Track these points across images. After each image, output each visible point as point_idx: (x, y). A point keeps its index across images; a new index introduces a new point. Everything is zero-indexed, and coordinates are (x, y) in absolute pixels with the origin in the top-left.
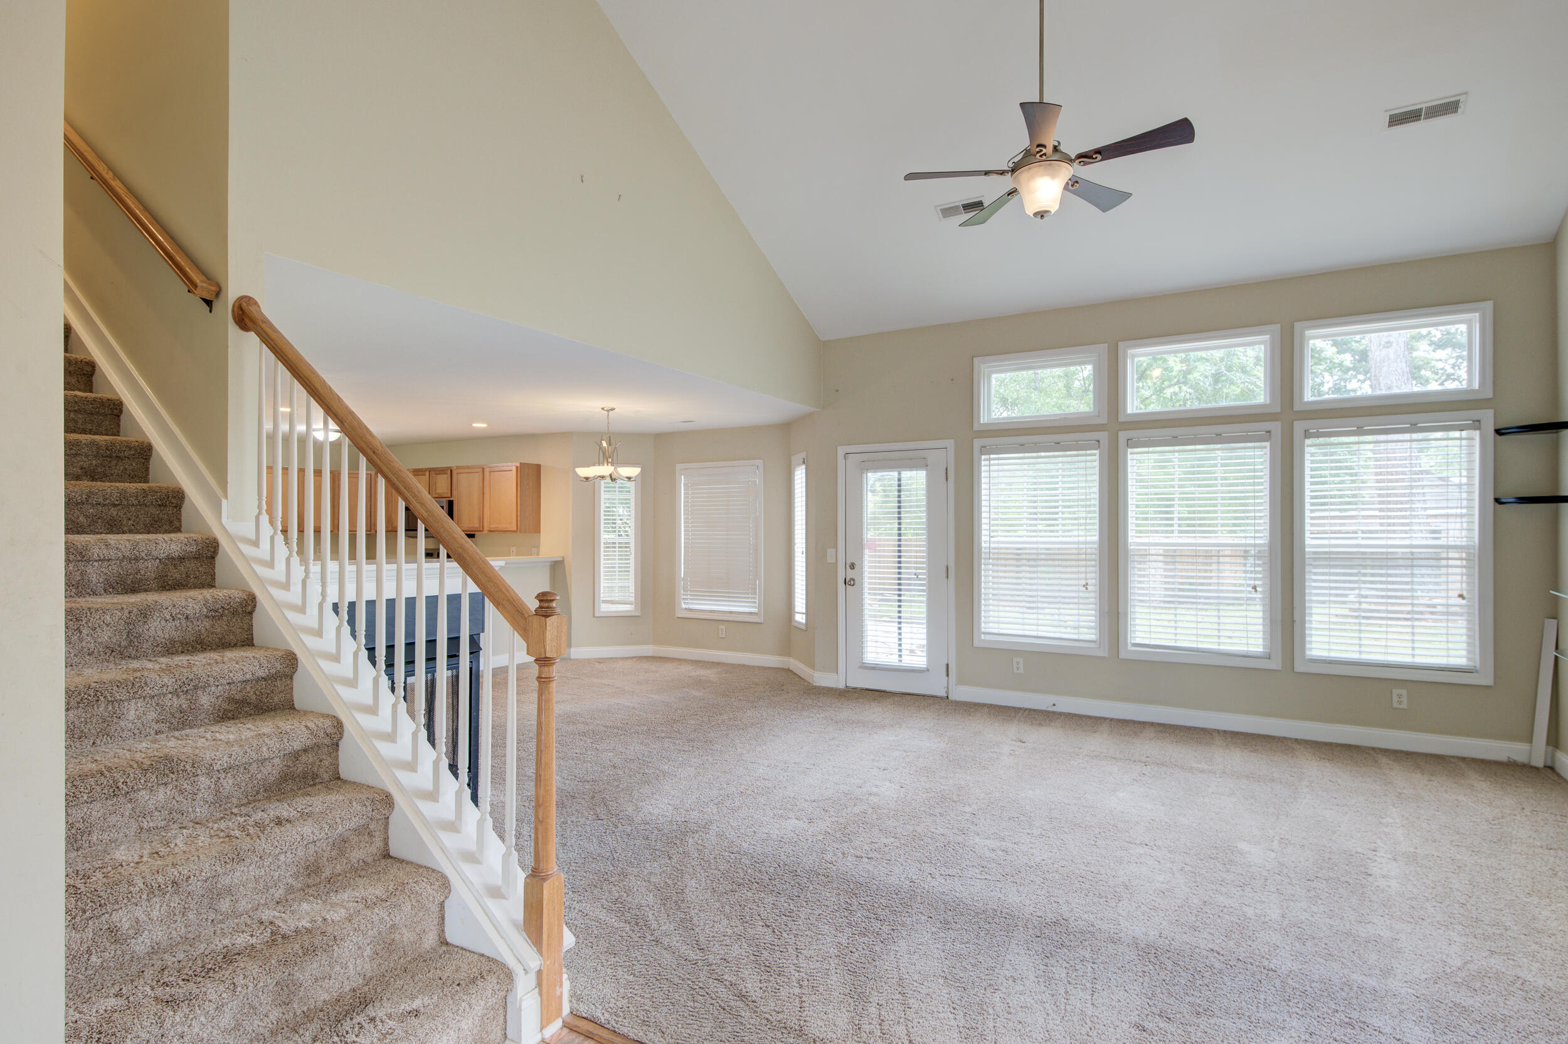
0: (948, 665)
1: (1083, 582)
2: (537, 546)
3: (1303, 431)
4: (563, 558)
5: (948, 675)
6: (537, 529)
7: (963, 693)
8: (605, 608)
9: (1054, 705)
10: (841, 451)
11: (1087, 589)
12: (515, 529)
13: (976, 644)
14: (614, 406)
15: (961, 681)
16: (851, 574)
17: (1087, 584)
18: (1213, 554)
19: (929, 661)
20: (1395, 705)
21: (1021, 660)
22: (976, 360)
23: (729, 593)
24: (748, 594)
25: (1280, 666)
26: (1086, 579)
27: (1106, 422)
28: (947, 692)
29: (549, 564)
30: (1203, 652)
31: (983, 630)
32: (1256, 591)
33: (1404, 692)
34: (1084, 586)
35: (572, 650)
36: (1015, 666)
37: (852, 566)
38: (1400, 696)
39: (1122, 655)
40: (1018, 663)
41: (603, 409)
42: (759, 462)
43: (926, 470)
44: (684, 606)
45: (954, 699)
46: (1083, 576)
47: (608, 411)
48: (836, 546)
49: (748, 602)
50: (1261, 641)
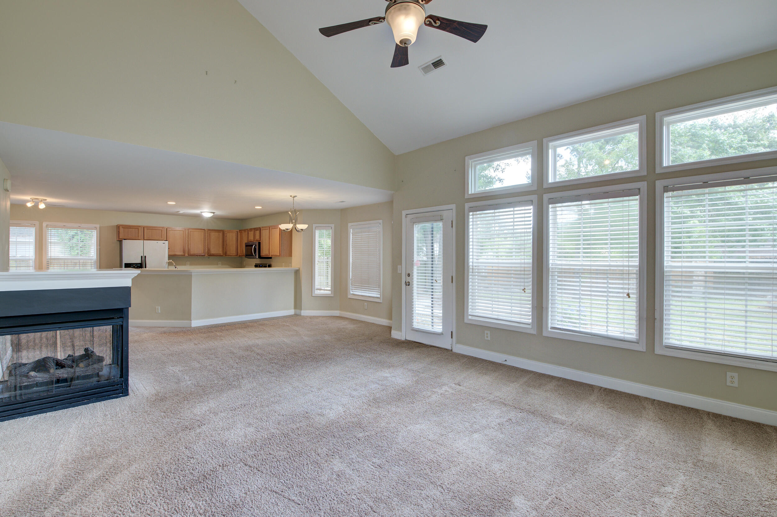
0: (452, 332)
1: (523, 288)
2: (291, 263)
3: (663, 187)
4: (299, 268)
5: (452, 338)
6: (290, 255)
7: (460, 349)
8: (317, 292)
9: (506, 361)
10: (404, 213)
11: (525, 292)
12: (279, 255)
13: (466, 321)
14: (296, 195)
15: (458, 342)
16: (408, 279)
17: (525, 289)
18: (625, 272)
19: (443, 328)
20: (729, 384)
21: (489, 332)
22: (467, 158)
23: (369, 287)
24: (376, 288)
25: (645, 349)
26: (524, 286)
27: (536, 189)
28: (452, 347)
29: (294, 271)
30: (594, 336)
31: (470, 313)
32: (629, 297)
33: (736, 375)
34: (523, 290)
35: (302, 311)
36: (486, 335)
37: (409, 275)
38: (732, 377)
39: (545, 334)
40: (487, 334)
41: (291, 196)
42: (381, 221)
43: (443, 222)
44: (352, 293)
45: (454, 351)
46: (523, 284)
47: (294, 197)
48: (401, 264)
49: (376, 292)
50: (633, 331)
